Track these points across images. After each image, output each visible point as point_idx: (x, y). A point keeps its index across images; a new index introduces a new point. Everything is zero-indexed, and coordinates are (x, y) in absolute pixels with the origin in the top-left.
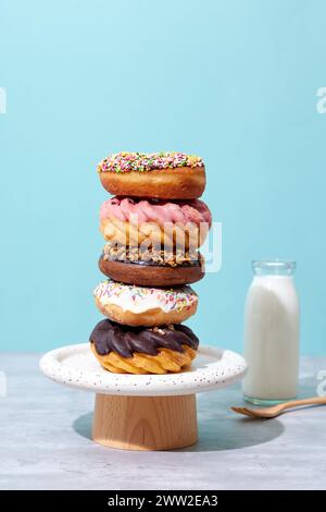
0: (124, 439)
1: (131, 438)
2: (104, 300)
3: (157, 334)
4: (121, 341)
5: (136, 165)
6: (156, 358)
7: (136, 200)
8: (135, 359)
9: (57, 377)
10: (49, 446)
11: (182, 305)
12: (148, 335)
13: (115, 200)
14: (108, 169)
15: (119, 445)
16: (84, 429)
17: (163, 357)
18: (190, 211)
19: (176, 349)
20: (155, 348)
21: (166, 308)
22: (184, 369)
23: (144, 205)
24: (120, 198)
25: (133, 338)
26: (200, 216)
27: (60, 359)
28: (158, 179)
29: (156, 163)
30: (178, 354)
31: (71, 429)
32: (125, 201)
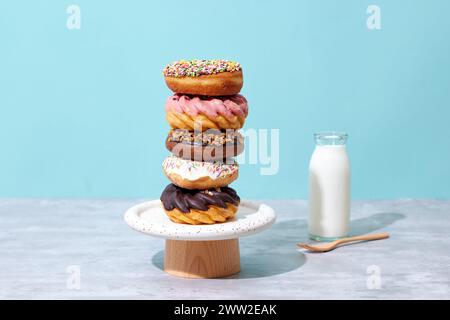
0: (185, 270)
1: (191, 270)
2: (170, 171)
3: (207, 195)
4: (181, 200)
5: (189, 72)
6: (207, 213)
7: (190, 96)
8: (191, 214)
9: (136, 227)
10: (132, 275)
11: (225, 174)
12: (201, 196)
13: (176, 97)
14: (170, 74)
15: (181, 274)
16: (159, 263)
17: (212, 211)
18: (230, 104)
19: (221, 206)
20: (206, 206)
21: (214, 177)
22: (228, 219)
23: (196, 100)
24: (180, 95)
25: (190, 198)
26: (237, 108)
27: (139, 213)
28: (205, 82)
29: (203, 70)
30: (223, 209)
31: (150, 262)
32: (183, 97)
